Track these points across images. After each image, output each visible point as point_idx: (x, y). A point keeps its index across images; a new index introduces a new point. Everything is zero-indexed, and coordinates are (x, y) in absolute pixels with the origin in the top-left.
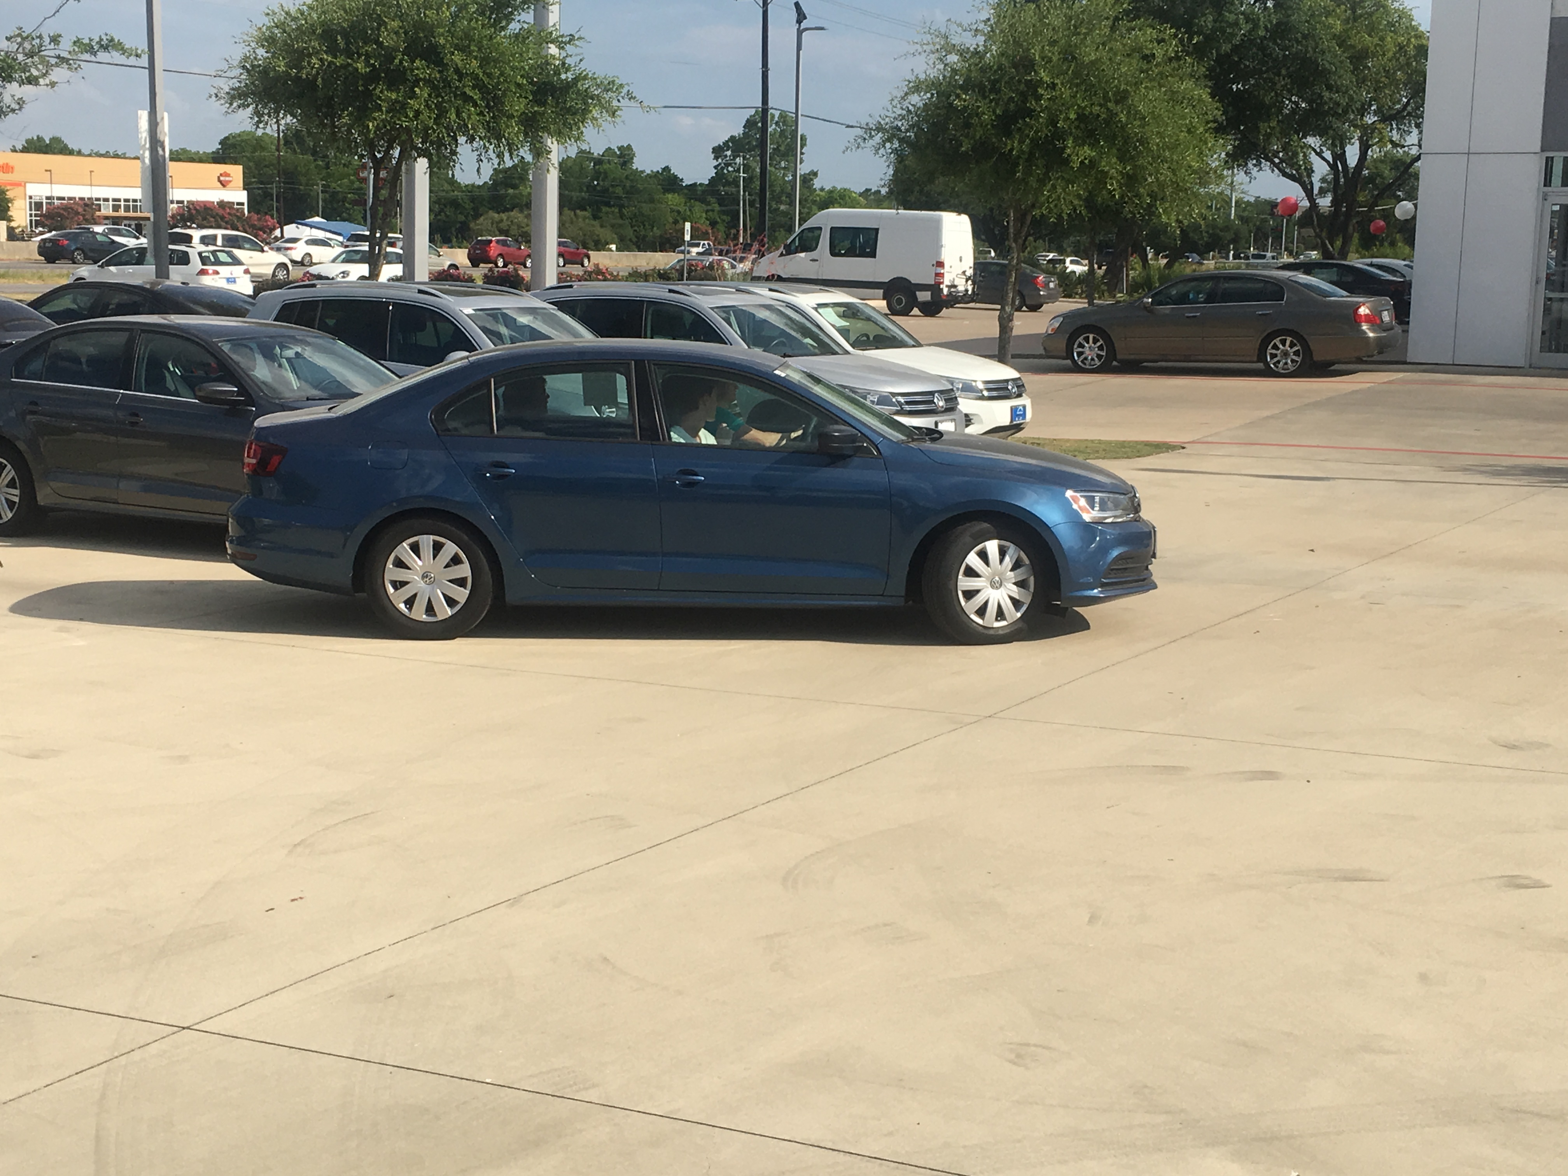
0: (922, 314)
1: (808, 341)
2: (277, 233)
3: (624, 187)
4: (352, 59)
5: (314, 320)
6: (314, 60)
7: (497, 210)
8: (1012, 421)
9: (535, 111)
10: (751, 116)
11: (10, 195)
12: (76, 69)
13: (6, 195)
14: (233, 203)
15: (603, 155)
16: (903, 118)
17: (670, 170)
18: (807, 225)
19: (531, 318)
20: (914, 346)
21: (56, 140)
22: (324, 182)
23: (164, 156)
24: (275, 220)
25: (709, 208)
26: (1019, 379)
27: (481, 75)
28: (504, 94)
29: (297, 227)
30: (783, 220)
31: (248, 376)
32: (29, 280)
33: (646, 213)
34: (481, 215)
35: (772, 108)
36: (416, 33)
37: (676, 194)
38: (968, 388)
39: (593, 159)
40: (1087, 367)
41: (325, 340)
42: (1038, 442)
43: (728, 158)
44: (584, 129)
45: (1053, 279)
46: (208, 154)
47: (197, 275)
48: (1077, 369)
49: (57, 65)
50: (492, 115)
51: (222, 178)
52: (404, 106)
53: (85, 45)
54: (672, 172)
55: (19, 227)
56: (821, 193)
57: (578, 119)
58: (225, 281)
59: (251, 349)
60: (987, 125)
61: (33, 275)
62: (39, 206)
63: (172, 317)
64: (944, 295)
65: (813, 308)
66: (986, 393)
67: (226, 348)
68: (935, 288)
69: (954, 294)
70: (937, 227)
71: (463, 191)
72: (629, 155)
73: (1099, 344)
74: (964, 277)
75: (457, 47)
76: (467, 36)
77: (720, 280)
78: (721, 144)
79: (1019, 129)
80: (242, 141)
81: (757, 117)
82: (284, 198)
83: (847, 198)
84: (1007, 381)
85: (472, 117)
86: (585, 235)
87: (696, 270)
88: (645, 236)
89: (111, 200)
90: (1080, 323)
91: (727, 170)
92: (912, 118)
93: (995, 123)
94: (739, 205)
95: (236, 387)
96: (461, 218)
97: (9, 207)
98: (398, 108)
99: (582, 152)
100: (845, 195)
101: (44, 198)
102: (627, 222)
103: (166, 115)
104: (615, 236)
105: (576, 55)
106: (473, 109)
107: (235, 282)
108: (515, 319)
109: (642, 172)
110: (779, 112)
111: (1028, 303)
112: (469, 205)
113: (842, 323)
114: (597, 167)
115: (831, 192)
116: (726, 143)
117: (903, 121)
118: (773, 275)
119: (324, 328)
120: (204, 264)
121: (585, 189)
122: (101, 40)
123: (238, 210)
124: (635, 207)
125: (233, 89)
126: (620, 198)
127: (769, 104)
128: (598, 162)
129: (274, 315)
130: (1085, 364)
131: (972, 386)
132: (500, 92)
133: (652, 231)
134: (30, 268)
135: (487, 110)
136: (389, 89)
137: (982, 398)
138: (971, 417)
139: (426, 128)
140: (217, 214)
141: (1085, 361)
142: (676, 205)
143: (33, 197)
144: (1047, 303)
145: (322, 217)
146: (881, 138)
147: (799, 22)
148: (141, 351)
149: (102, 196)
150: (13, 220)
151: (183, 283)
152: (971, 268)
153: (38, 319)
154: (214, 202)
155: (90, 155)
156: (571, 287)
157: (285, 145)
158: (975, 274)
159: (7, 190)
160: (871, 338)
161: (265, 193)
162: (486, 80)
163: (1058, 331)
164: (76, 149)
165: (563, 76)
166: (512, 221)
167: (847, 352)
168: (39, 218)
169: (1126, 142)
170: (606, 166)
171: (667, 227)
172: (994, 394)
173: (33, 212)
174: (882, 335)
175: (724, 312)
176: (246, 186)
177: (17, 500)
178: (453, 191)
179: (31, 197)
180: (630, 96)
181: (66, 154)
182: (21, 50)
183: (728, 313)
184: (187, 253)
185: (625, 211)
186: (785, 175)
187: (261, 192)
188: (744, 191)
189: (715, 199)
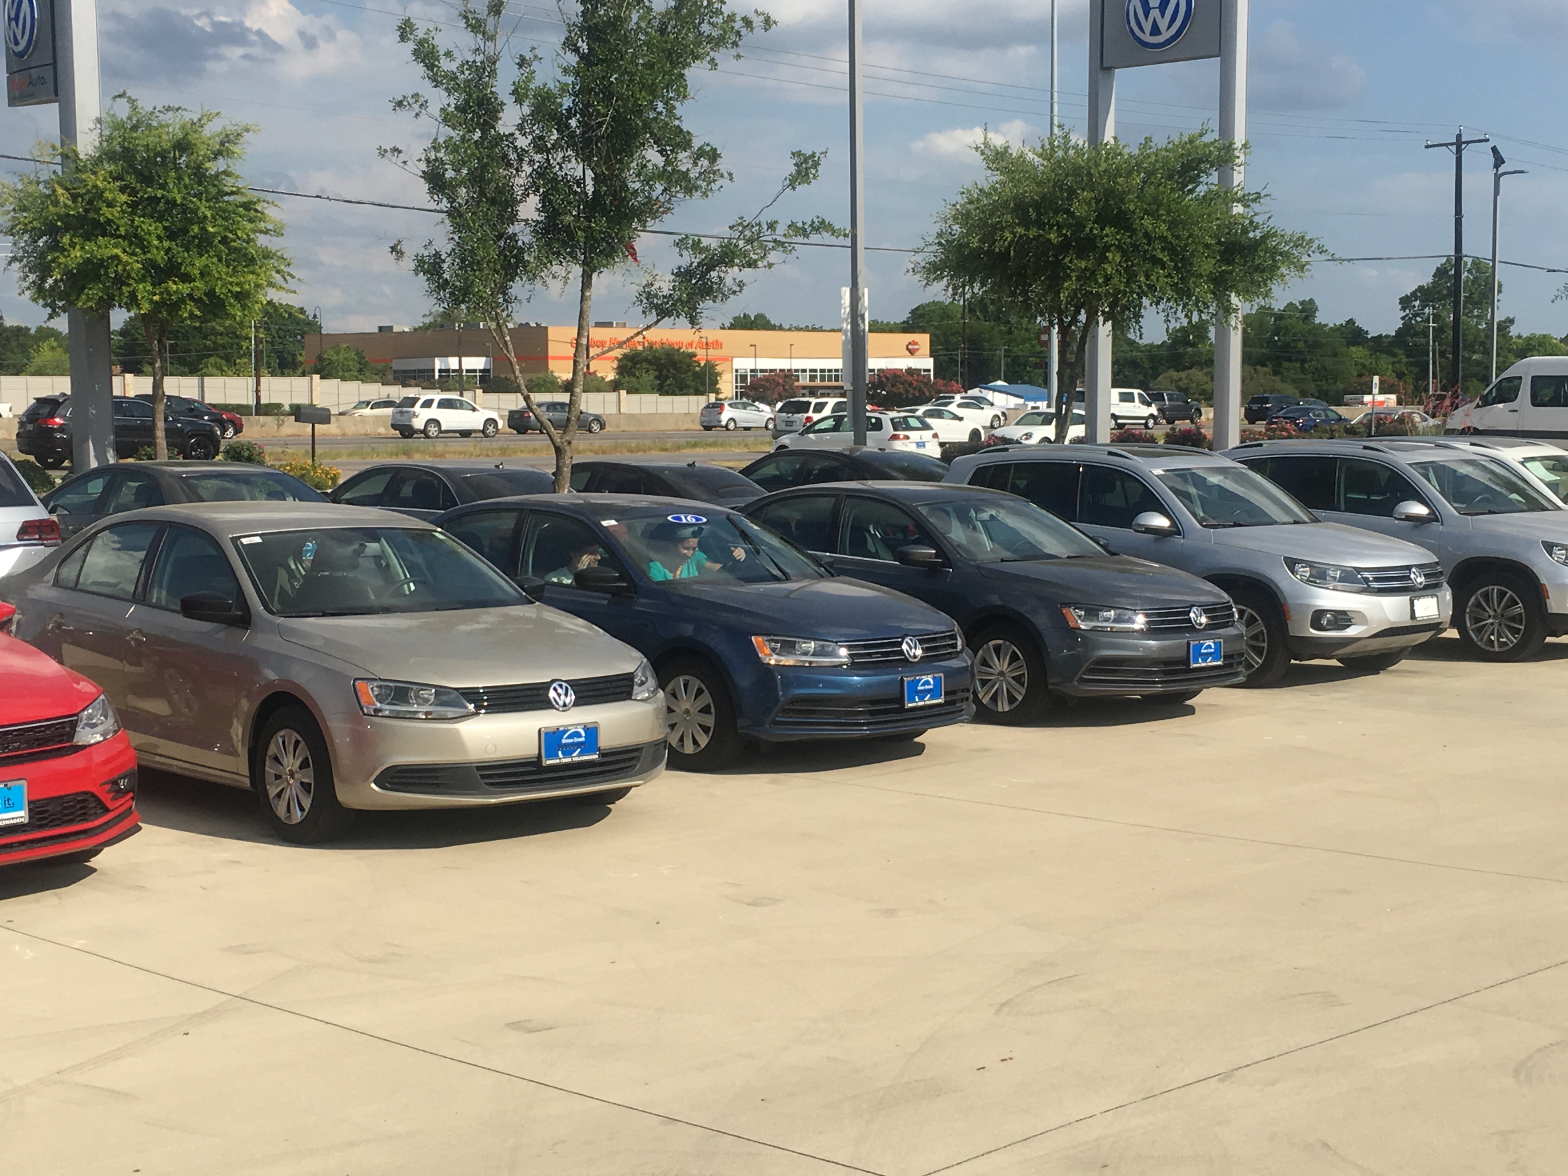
1: (1515, 496)
3: (1306, 342)
4: (1044, 230)
5: (1007, 483)
6: (1007, 234)
7: (1176, 368)
9: (1223, 270)
10: (1442, 265)
11: (719, 369)
12: (791, 251)
13: (715, 369)
14: (920, 370)
15: (1284, 311)
17: (1355, 323)
18: (1505, 375)
19: (1221, 477)
21: (760, 317)
22: (1006, 347)
23: (864, 330)
24: (960, 385)
25: (1396, 360)
27: (1170, 237)
28: (1193, 255)
29: (981, 391)
30: (1476, 369)
31: (945, 538)
32: (735, 448)
33: (1329, 368)
34: (1160, 374)
35: (1466, 256)
36: (1107, 201)
37: (1361, 347)
39: (1272, 315)
41: (1019, 503)
43: (1416, 309)
44: (1273, 286)
46: (899, 324)
47: (890, 440)
49: (773, 248)
50: (1180, 276)
51: (910, 347)
53: (799, 228)
54: (1357, 325)
55: (726, 398)
56: (1519, 341)
57: (1266, 277)
58: (914, 445)
59: (948, 514)
62: (744, 378)
63: (870, 482)
65: (1519, 462)
67: (924, 511)
71: (1142, 351)
72: (1312, 308)
75: (1146, 212)
76: (1157, 201)
77: (1413, 434)
78: (1409, 294)
80: (931, 310)
81: (1449, 265)
82: (969, 363)
83: (1548, 345)
85: (1160, 279)
87: (1384, 423)
88: (1328, 391)
89: (808, 371)
91: (1415, 321)
94: (1428, 356)
95: (934, 549)
96: (1141, 378)
97: (717, 380)
98: (1087, 276)
100: (1544, 343)
101: (749, 371)
102: (1309, 376)
103: (866, 290)
104: (1298, 391)
105: (1265, 213)
106: (1162, 271)
107: (924, 446)
108: (1205, 479)
109: (1326, 325)
110: (1471, 259)
112: (1148, 364)
113: (1551, 476)
114: (1278, 322)
115: (1529, 339)
116: (1414, 294)
118: (1469, 428)
119: (1015, 490)
120: (895, 429)
121: (1265, 345)
122: (813, 222)
123: (924, 376)
124: (1318, 360)
125: (930, 263)
126: (1300, 352)
127: (1463, 252)
128: (1279, 317)
129: (967, 480)
132: (1188, 253)
133: (1335, 385)
135: (1175, 272)
136: (1079, 257)
140: (906, 381)
142: (1362, 358)
143: (739, 371)
145: (1005, 381)
147: (1496, 166)
148: (847, 515)
149: (800, 367)
150: (722, 392)
151: (880, 449)
153: (749, 485)
154: (902, 370)
155: (790, 330)
156: (1261, 445)
157: (970, 312)
159: (717, 365)
161: (950, 359)
162: (1175, 242)
164: (778, 324)
165: (1251, 235)
166: (1191, 380)
168: (743, 390)
170: (1287, 321)
171: (1352, 381)
173: (739, 385)
175: (1422, 468)
176: (933, 353)
178: (1133, 352)
179: (737, 371)
180: (1320, 250)
181: (768, 329)
182: (742, 237)
183: (1426, 469)
184: (879, 419)
185: (1306, 366)
186: (1478, 324)
187: (946, 358)
188: (1434, 342)
189: (1402, 351)
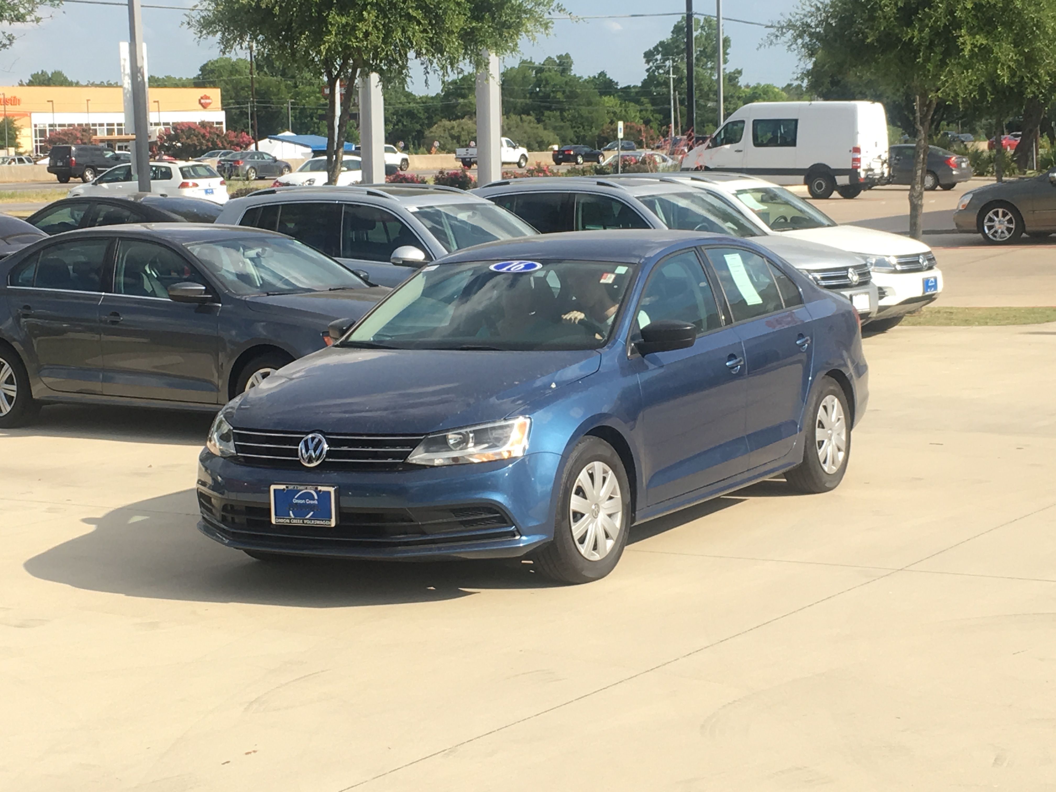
0: (840, 197)
1: (729, 225)
2: (253, 147)
3: (564, 92)
5: (275, 223)
7: (449, 118)
8: (924, 293)
9: (473, 27)
10: (678, 22)
11: (17, 124)
13: (14, 124)
14: (213, 123)
15: (543, 65)
16: (812, 15)
17: (606, 75)
18: (731, 119)
19: (470, 213)
20: (829, 226)
21: (57, 74)
22: (293, 100)
24: (251, 137)
25: (642, 107)
26: (930, 252)
28: (445, 13)
29: (270, 142)
30: (711, 115)
32: (34, 199)
33: (585, 116)
34: (435, 123)
35: (696, 14)
37: (612, 96)
38: (881, 263)
39: (534, 68)
40: (998, 239)
42: (952, 311)
43: (658, 62)
44: (518, 41)
45: (964, 160)
46: (190, 79)
47: (179, 188)
48: (988, 242)
50: (434, 32)
51: (203, 101)
52: (354, 28)
54: (607, 77)
55: (26, 152)
56: (746, 90)
57: (513, 32)
58: (204, 192)
60: (890, 18)
61: (37, 194)
62: (43, 132)
63: (153, 225)
64: (862, 179)
65: (733, 194)
66: (899, 267)
68: (853, 172)
69: (871, 177)
70: (852, 115)
71: (418, 103)
72: (568, 62)
73: (1007, 218)
74: (880, 161)
77: (652, 171)
78: (652, 49)
79: (920, 20)
80: (221, 66)
81: (684, 22)
82: (257, 116)
83: (770, 93)
84: (918, 255)
85: (416, 34)
86: (529, 138)
87: (630, 164)
88: (584, 136)
89: (105, 125)
90: (990, 198)
91: (658, 73)
92: (821, 14)
93: (898, 16)
94: (670, 104)
95: (204, 285)
96: (418, 127)
97: (17, 135)
99: (524, 62)
100: (768, 91)
101: (47, 126)
104: (558, 137)
106: (417, 27)
107: (212, 192)
109: (580, 78)
110: (704, 17)
111: (942, 182)
112: (424, 115)
113: (762, 207)
114: (539, 75)
115: (756, 88)
116: (656, 48)
117: (812, 17)
118: (701, 167)
120: (184, 177)
121: (528, 95)
123: (217, 128)
124: (575, 109)
125: (204, 17)
126: (559, 102)
127: (694, 10)
128: (540, 70)
129: (239, 220)
130: (995, 237)
131: (885, 261)
132: (441, 11)
133: (591, 131)
134: (34, 188)
135: (430, 27)
137: (895, 271)
138: (885, 290)
139: (376, 47)
140: (199, 133)
141: (996, 234)
142: (612, 107)
143: (38, 126)
144: (960, 182)
145: (293, 132)
146: (792, 34)
148: (120, 256)
149: (97, 122)
150: (21, 147)
151: (162, 195)
152: (886, 152)
153: (33, 231)
154: (196, 123)
155: (87, 86)
156: (512, 183)
157: (257, 69)
158: (890, 158)
159: (15, 120)
160: (789, 221)
161: (241, 112)
163: (968, 208)
164: (74, 81)
166: (462, 128)
167: (765, 234)
168: (43, 144)
169: (1023, 27)
170: (546, 74)
171: (605, 127)
172: (905, 267)
173: (38, 139)
174: (797, 217)
175: (649, 201)
176: (225, 107)
177: (14, 394)
178: (409, 103)
179: (36, 126)
180: (560, 8)
181: (66, 86)
183: (653, 202)
184: (169, 168)
185: (565, 114)
186: (711, 75)
187: (238, 111)
188: (674, 91)
189: (647, 100)
